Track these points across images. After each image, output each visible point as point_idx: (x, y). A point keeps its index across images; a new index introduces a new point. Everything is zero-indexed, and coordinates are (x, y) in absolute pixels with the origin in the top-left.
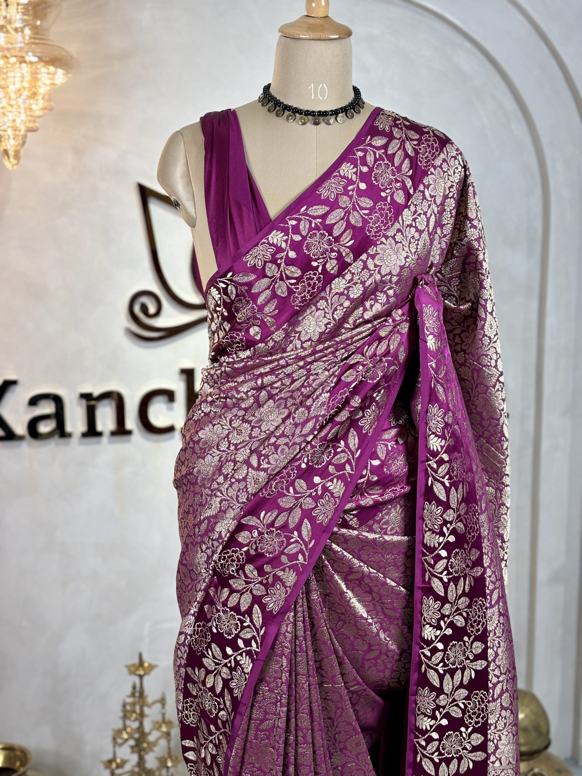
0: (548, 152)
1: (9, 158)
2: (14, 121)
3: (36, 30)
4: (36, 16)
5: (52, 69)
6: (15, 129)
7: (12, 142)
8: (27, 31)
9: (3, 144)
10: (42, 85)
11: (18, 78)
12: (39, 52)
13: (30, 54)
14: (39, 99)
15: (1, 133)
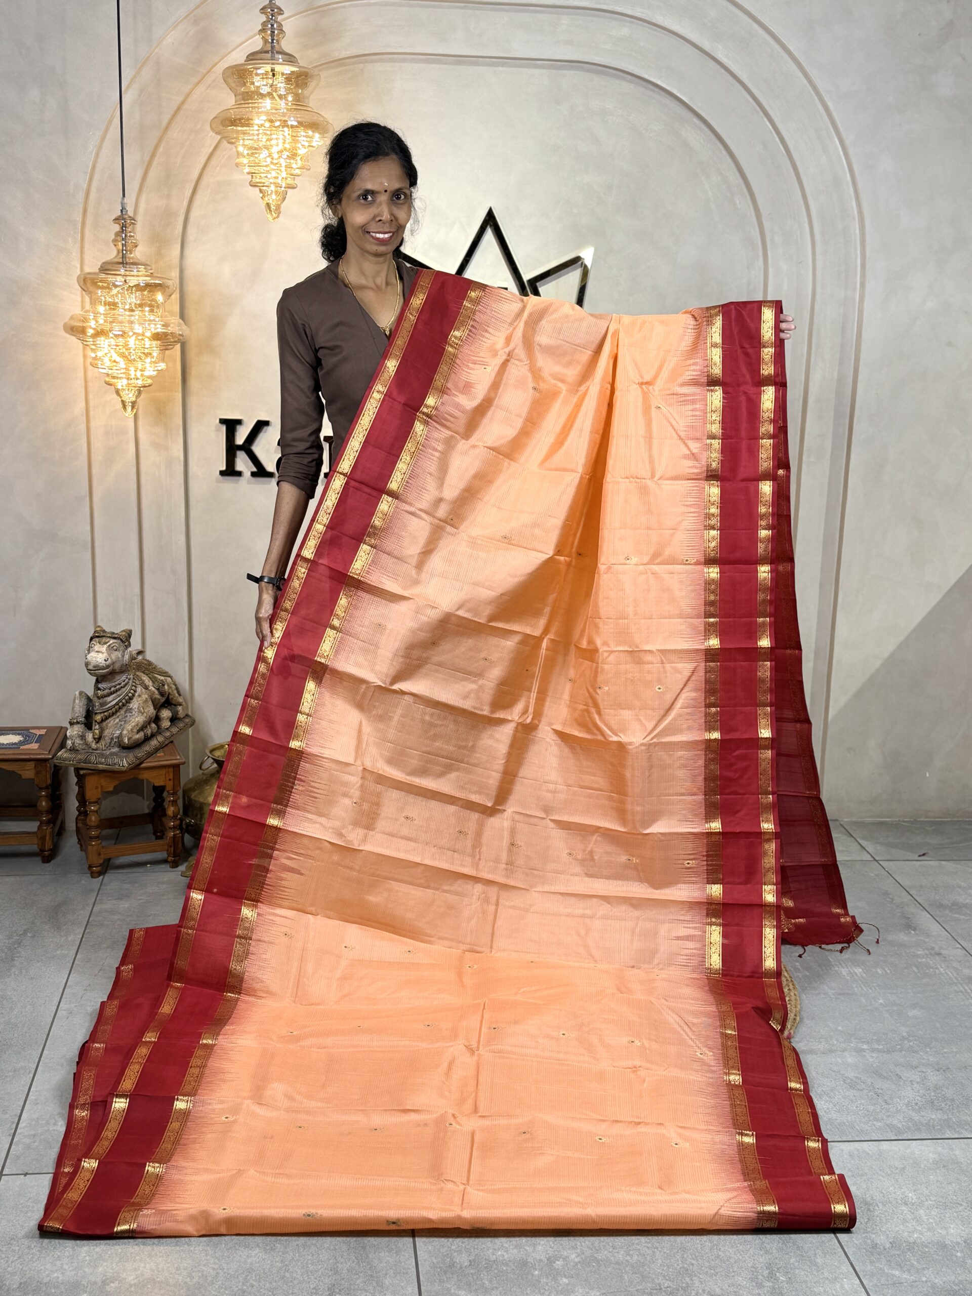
0: (767, 224)
1: (270, 210)
2: (276, 178)
3: (298, 99)
4: (297, 86)
5: (310, 133)
6: (277, 185)
7: (274, 197)
8: (290, 98)
9: (266, 199)
10: (301, 147)
11: (281, 139)
12: (300, 118)
13: (292, 119)
14: (298, 158)
15: (264, 188)
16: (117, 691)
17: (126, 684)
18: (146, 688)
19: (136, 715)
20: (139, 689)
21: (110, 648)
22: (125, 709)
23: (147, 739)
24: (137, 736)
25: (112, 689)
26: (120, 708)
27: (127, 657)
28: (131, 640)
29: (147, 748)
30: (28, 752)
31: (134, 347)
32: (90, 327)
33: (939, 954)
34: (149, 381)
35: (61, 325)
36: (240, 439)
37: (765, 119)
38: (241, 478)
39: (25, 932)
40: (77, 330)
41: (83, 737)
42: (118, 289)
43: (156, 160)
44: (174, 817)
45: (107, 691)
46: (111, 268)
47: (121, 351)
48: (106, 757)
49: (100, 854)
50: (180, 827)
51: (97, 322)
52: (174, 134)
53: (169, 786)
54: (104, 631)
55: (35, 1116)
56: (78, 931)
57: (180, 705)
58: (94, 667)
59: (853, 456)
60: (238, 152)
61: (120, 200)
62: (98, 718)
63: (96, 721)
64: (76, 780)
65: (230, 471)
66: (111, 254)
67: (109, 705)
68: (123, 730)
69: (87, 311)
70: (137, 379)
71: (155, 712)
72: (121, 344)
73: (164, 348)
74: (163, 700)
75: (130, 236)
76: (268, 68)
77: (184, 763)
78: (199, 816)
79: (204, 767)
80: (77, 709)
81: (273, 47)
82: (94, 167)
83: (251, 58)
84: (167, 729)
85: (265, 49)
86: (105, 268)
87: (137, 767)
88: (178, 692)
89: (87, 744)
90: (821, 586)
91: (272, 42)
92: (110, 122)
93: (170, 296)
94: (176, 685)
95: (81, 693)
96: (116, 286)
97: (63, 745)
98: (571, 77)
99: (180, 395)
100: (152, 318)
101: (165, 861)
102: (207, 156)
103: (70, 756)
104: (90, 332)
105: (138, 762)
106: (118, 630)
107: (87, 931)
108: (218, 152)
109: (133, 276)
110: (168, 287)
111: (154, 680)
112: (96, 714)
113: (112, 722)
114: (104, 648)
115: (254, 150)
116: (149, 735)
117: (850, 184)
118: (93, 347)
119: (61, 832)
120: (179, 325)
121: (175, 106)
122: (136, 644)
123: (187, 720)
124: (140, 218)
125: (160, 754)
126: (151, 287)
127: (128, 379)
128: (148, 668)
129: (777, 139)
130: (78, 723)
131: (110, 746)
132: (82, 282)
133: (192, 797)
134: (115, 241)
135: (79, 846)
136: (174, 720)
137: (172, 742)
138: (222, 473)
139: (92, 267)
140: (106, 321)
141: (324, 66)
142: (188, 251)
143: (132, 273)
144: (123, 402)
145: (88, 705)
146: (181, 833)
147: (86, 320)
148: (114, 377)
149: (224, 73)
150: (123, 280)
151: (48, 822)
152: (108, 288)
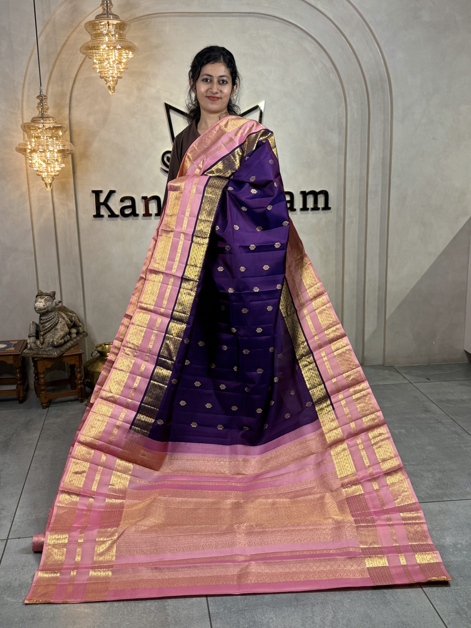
0: (345, 86)
1: (110, 89)
2: (112, 74)
3: (120, 35)
4: (120, 29)
5: (127, 51)
6: (113, 77)
7: (112, 83)
8: (117, 36)
9: (108, 84)
10: (123, 58)
11: (114, 55)
12: (122, 44)
13: (118, 45)
14: (122, 64)
15: (107, 79)
16: (50, 320)
17: (54, 317)
18: (64, 319)
19: (60, 331)
20: (60, 319)
21: (46, 300)
22: (54, 329)
23: (66, 342)
24: (61, 341)
25: (48, 320)
26: (52, 328)
27: (54, 304)
28: (56, 296)
29: (66, 347)
30: (9, 351)
31: (49, 157)
32: (29, 149)
33: (440, 422)
34: (58, 173)
35: (14, 149)
36: (102, 200)
37: (342, 37)
38: (104, 218)
39: (13, 434)
40: (23, 150)
41: (35, 343)
42: (40, 130)
43: (55, 69)
44: (81, 379)
45: (45, 320)
46: (36, 120)
47: (43, 159)
48: (46, 351)
49: (46, 398)
50: (83, 383)
51: (31, 146)
52: (63, 56)
53: (77, 364)
54: (42, 293)
55: (22, 513)
56: (38, 432)
57: (81, 327)
58: (39, 309)
59: (391, 194)
60: (94, 62)
61: (39, 88)
62: (42, 333)
63: (41, 335)
64: (33, 364)
65: (98, 215)
66: (37, 113)
67: (47, 327)
68: (54, 339)
69: (26, 141)
70: (52, 172)
71: (68, 330)
72: (43, 156)
73: (64, 157)
74: (72, 324)
75: (45, 104)
76: (106, 22)
77: (83, 353)
78: (92, 378)
79: (93, 355)
80: (32, 329)
81: (107, 12)
82: (26, 73)
83: (98, 17)
84: (75, 338)
85: (104, 13)
86: (34, 120)
87: (61, 357)
88: (79, 321)
89: (37, 346)
90: (380, 256)
91: (107, 9)
92: (33, 51)
93: (65, 132)
94: (78, 317)
95: (33, 322)
96: (39, 128)
97: (26, 347)
98: (250, 20)
99: (72, 180)
100: (57, 143)
101: (76, 400)
102: (79, 66)
103: (29, 352)
104: (29, 151)
105: (62, 353)
106: (49, 292)
107: (42, 432)
108: (84, 64)
109: (47, 123)
110: (64, 128)
111: (67, 315)
112: (41, 331)
113: (49, 335)
114: (43, 300)
115: (101, 62)
116: (66, 341)
117: (384, 65)
118: (30, 158)
119: (27, 389)
120: (70, 145)
121: (63, 42)
122: (58, 298)
123: (84, 334)
124: (49, 96)
125: (72, 349)
126: (57, 128)
127: (48, 172)
128: (64, 309)
129: (348, 45)
130: (32, 336)
131: (48, 346)
132: (23, 128)
133: (88, 369)
134: (38, 107)
135: (36, 395)
136: (78, 333)
137: (77, 344)
138: (95, 216)
139: (27, 119)
140: (35, 145)
141: (133, 20)
142: (73, 112)
143: (46, 122)
144: (46, 184)
145: (37, 328)
146: (84, 386)
147: (26, 145)
148: (41, 172)
149: (85, 25)
150: (43, 125)
151: (21, 384)
152: (36, 129)
